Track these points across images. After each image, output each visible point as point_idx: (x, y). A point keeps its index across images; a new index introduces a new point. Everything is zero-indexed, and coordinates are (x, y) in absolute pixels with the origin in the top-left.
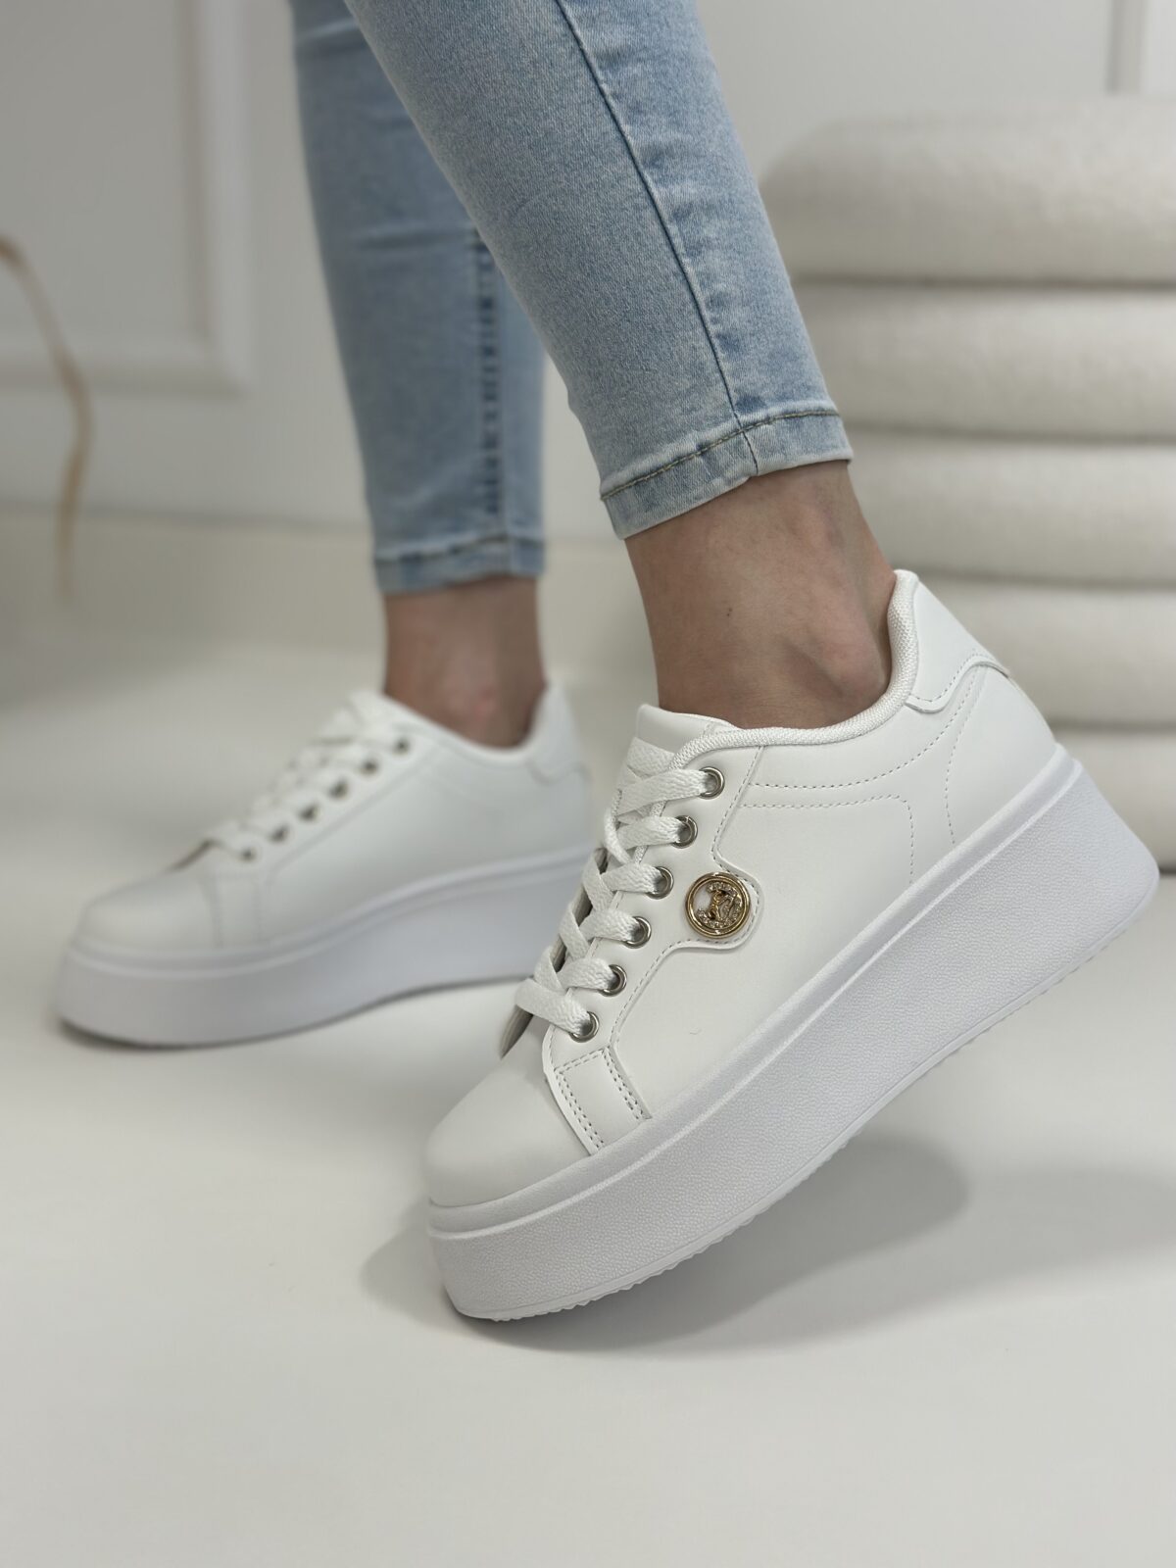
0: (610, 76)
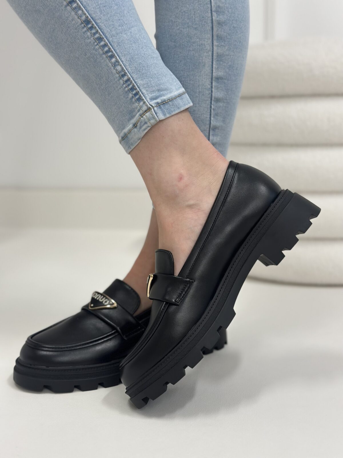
0: (215, 103)
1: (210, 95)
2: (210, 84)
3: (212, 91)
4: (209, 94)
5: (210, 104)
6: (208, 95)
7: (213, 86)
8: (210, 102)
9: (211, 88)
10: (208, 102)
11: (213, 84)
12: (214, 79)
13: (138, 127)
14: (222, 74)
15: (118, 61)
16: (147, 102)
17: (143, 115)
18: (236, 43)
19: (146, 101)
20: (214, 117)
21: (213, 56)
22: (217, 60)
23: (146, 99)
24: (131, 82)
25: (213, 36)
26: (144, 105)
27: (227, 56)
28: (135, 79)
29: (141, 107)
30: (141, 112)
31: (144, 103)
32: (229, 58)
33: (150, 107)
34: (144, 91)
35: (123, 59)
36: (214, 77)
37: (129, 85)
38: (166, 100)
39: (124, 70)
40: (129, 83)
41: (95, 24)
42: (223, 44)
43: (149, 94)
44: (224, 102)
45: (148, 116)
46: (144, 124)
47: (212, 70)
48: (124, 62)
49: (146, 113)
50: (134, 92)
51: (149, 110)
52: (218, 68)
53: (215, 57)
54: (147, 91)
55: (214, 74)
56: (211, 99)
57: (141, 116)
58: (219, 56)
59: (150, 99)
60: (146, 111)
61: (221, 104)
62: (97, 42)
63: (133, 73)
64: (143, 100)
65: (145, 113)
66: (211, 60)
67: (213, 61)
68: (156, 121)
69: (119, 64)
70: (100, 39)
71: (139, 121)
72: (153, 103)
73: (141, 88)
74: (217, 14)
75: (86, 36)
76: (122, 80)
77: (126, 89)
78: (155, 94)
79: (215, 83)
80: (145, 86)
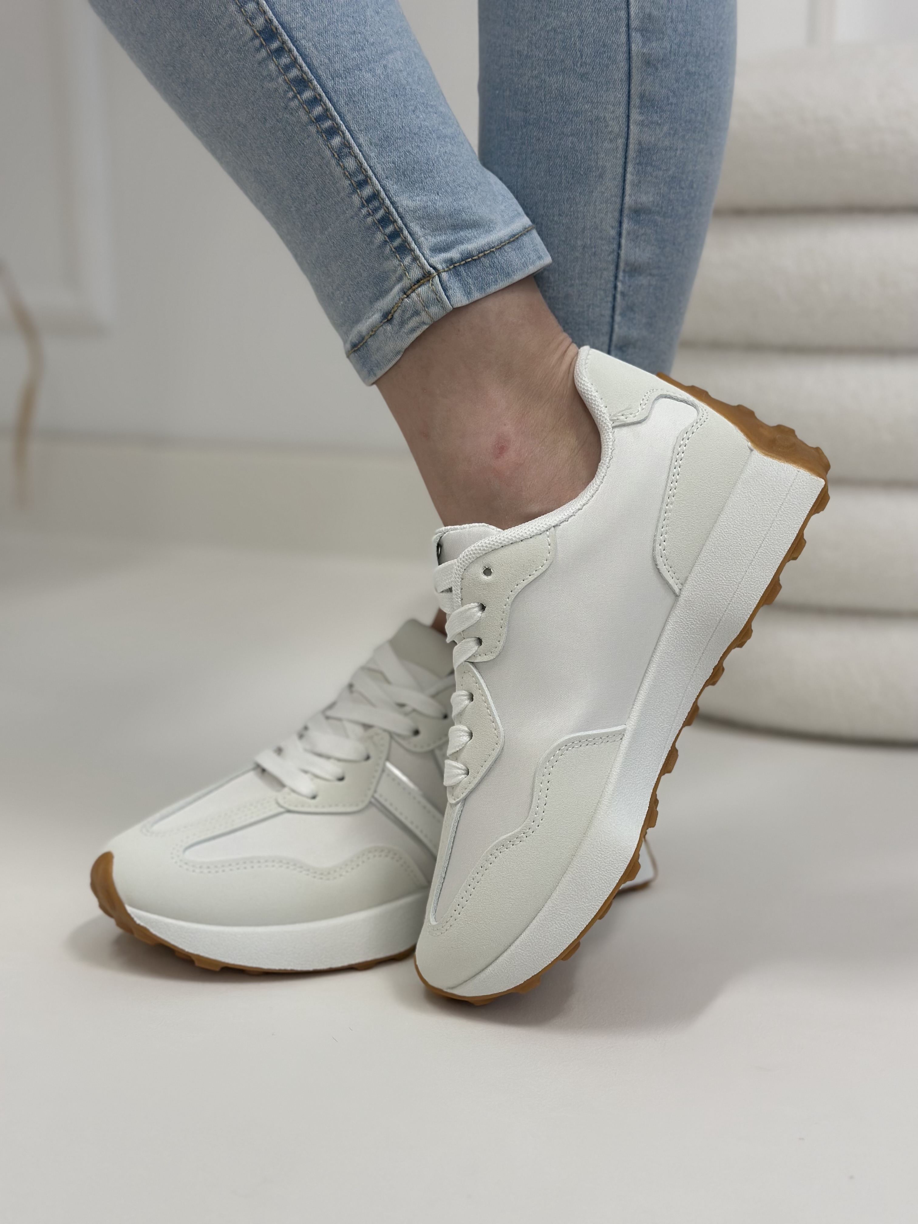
1: (613, 257)
2: (617, 224)
3: (619, 246)
4: (613, 252)
5: (612, 279)
6: (609, 255)
7: (624, 232)
8: (612, 273)
9: (617, 237)
10: (609, 275)
11: (625, 226)
12: (626, 212)
13: (396, 321)
14: (651, 199)
15: (349, 144)
16: (424, 257)
17: (409, 292)
18: (693, 116)
19: (421, 255)
20: (623, 314)
21: (626, 151)
22: (638, 161)
23: (420, 248)
24: (383, 203)
25: (629, 97)
26: (415, 265)
27: (666, 150)
28: (392, 192)
29: (407, 269)
30: (406, 282)
31: (416, 259)
32: (670, 158)
33: (429, 273)
34: (416, 228)
35: (361, 140)
36: (626, 206)
37: (376, 210)
38: (475, 253)
39: (365, 170)
40: (376, 204)
41: (289, 42)
42: (655, 118)
43: (430, 237)
44: (651, 275)
45: (424, 296)
46: (412, 316)
47: (624, 189)
48: (365, 148)
49: (419, 287)
50: (390, 229)
51: (429, 278)
52: (640, 182)
53: (632, 154)
54: (423, 227)
55: (627, 198)
56: (617, 267)
57: (405, 293)
58: (642, 150)
59: (430, 250)
60: (418, 282)
61: (643, 280)
62: (294, 89)
63: (387, 178)
64: (413, 251)
65: (416, 286)
66: (621, 162)
67: (625, 163)
68: (444, 307)
69: (350, 152)
70: (302, 83)
71: (398, 307)
72: (438, 260)
73: (408, 218)
74: (643, 36)
75: (265, 73)
76: (358, 195)
77: (369, 220)
78: (444, 237)
79: (628, 223)
80: (420, 213)
